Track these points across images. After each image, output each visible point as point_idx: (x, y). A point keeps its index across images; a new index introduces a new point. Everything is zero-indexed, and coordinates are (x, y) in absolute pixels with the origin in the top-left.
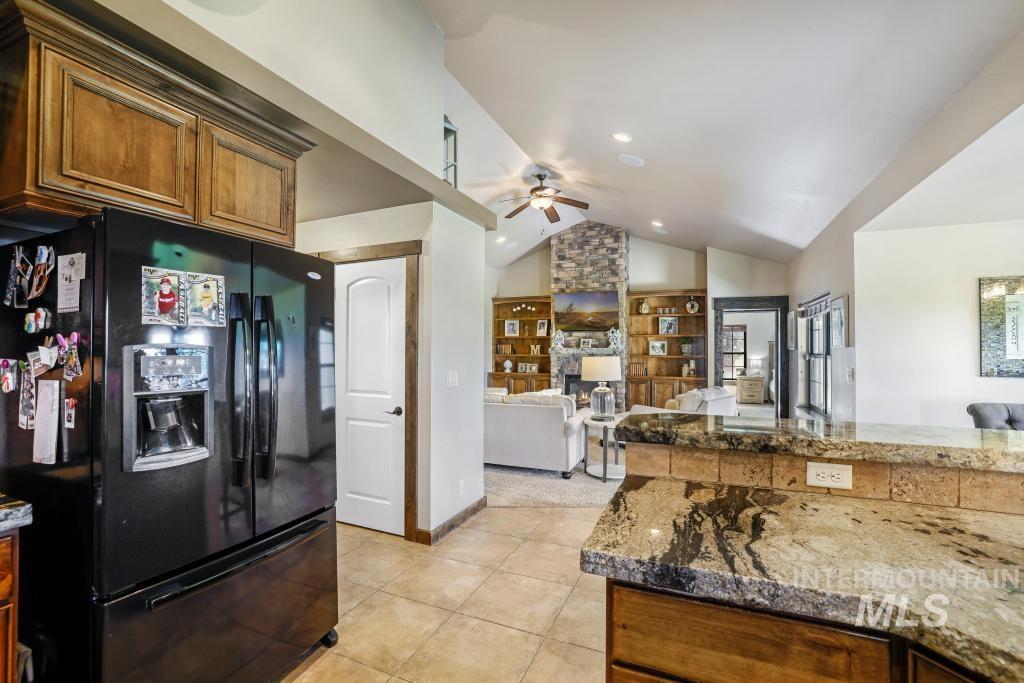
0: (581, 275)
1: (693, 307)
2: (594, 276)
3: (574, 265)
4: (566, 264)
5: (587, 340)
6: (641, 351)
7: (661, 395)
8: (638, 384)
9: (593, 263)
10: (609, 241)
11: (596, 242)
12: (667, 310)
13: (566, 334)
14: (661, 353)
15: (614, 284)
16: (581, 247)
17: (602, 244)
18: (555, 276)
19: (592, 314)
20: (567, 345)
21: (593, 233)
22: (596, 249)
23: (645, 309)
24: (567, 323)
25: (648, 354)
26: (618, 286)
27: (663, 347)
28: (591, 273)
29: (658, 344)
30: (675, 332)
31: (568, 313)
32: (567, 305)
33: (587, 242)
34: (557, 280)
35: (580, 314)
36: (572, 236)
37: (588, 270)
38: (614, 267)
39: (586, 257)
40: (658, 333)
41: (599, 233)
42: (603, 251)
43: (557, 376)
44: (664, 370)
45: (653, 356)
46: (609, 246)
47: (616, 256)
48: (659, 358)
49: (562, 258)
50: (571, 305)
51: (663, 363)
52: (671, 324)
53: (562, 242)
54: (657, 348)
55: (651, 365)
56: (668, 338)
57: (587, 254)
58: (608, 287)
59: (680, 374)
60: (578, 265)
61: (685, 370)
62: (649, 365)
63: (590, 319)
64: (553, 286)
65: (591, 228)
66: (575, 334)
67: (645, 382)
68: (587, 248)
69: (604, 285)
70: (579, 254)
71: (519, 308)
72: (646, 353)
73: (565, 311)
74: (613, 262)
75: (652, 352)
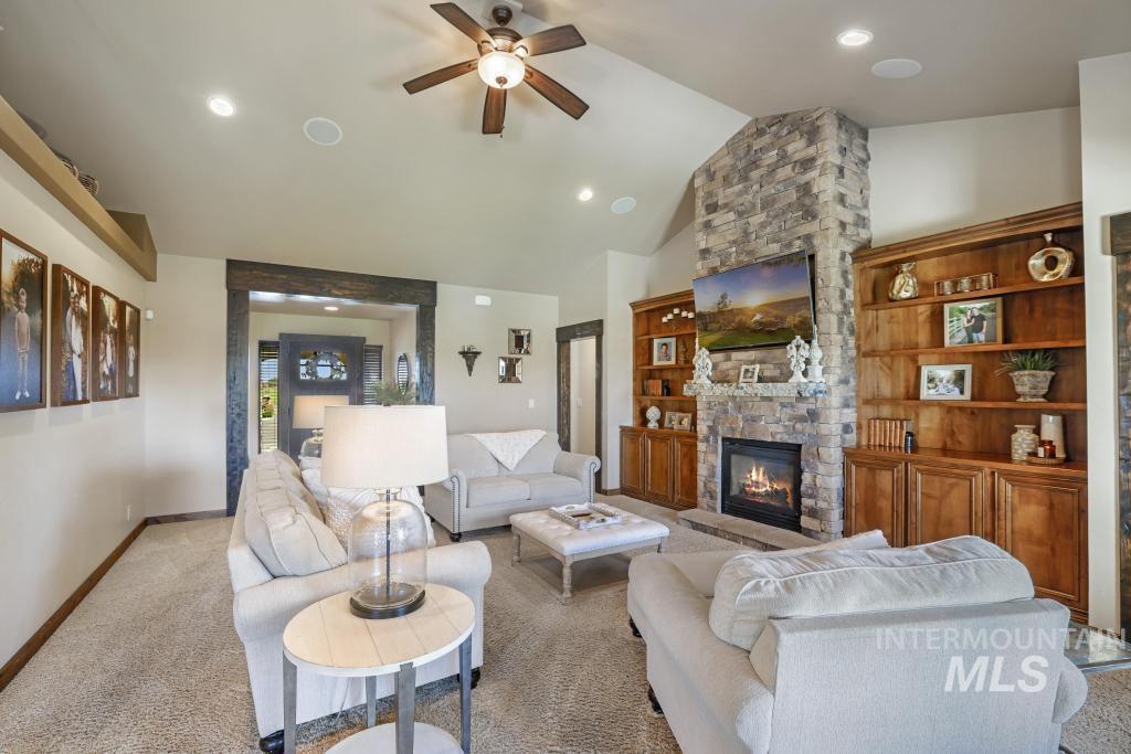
0: (746, 233)
1: (1052, 263)
2: (769, 230)
3: (732, 216)
4: (719, 219)
5: (750, 367)
6: (901, 390)
7: (933, 503)
8: (872, 470)
9: (767, 204)
10: (797, 147)
11: (773, 155)
12: (965, 283)
13: (719, 356)
14: (955, 395)
15: (808, 238)
16: (745, 178)
17: (783, 158)
18: (703, 245)
19: (760, 309)
20: (721, 379)
21: (767, 139)
22: (772, 170)
23: (904, 287)
24: (720, 329)
25: (917, 397)
26: (816, 242)
27: (959, 378)
28: (763, 225)
29: (945, 373)
30: (991, 339)
31: (721, 312)
32: (718, 298)
33: (755, 164)
34: (705, 252)
35: (741, 311)
36: (728, 160)
37: (757, 219)
38: (807, 201)
39: (754, 195)
40: (942, 344)
41: (777, 136)
42: (785, 172)
43: (706, 440)
44: (965, 440)
45: (929, 404)
46: (797, 157)
47: (814, 174)
48: (949, 408)
49: (712, 208)
50: (724, 297)
51: (961, 420)
52: (981, 318)
53: (711, 176)
54: (941, 382)
55: (928, 426)
56: (976, 354)
57: (756, 187)
58: (797, 246)
59: (1006, 455)
60: (740, 214)
61: (1022, 440)
62: (923, 424)
63: (758, 317)
64: (699, 265)
65: (760, 133)
66: (736, 355)
67: (890, 465)
68: (755, 175)
69: (790, 245)
70: (740, 194)
71: (670, 316)
72: (913, 394)
73: (716, 310)
74: (805, 189)
75: (926, 393)
